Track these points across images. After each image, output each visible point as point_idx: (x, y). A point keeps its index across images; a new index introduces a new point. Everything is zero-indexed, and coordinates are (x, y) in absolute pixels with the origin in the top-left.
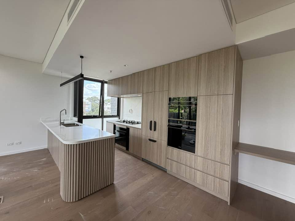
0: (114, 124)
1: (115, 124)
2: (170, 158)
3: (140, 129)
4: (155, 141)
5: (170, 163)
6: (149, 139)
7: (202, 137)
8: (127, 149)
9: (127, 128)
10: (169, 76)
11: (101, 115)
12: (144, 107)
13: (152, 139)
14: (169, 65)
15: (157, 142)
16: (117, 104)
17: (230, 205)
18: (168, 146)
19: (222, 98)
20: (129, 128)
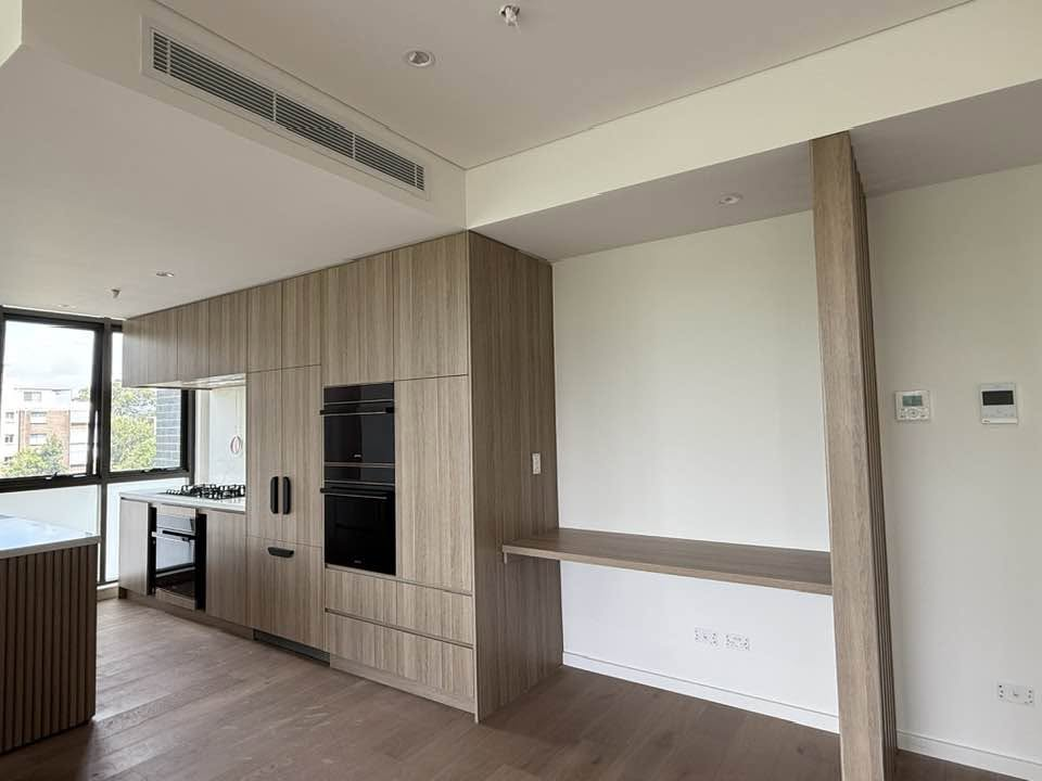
0: (150, 504)
1: (154, 506)
2: (333, 608)
3: (242, 513)
4: (290, 554)
5: (333, 626)
6: (269, 549)
7: (411, 516)
8: (201, 605)
9: (198, 514)
10: (322, 311)
11: (94, 473)
12: (253, 427)
13: (279, 546)
14: (322, 273)
15: (295, 556)
16: (179, 420)
17: (480, 721)
18: (329, 565)
19: (446, 384)
20: (205, 516)
